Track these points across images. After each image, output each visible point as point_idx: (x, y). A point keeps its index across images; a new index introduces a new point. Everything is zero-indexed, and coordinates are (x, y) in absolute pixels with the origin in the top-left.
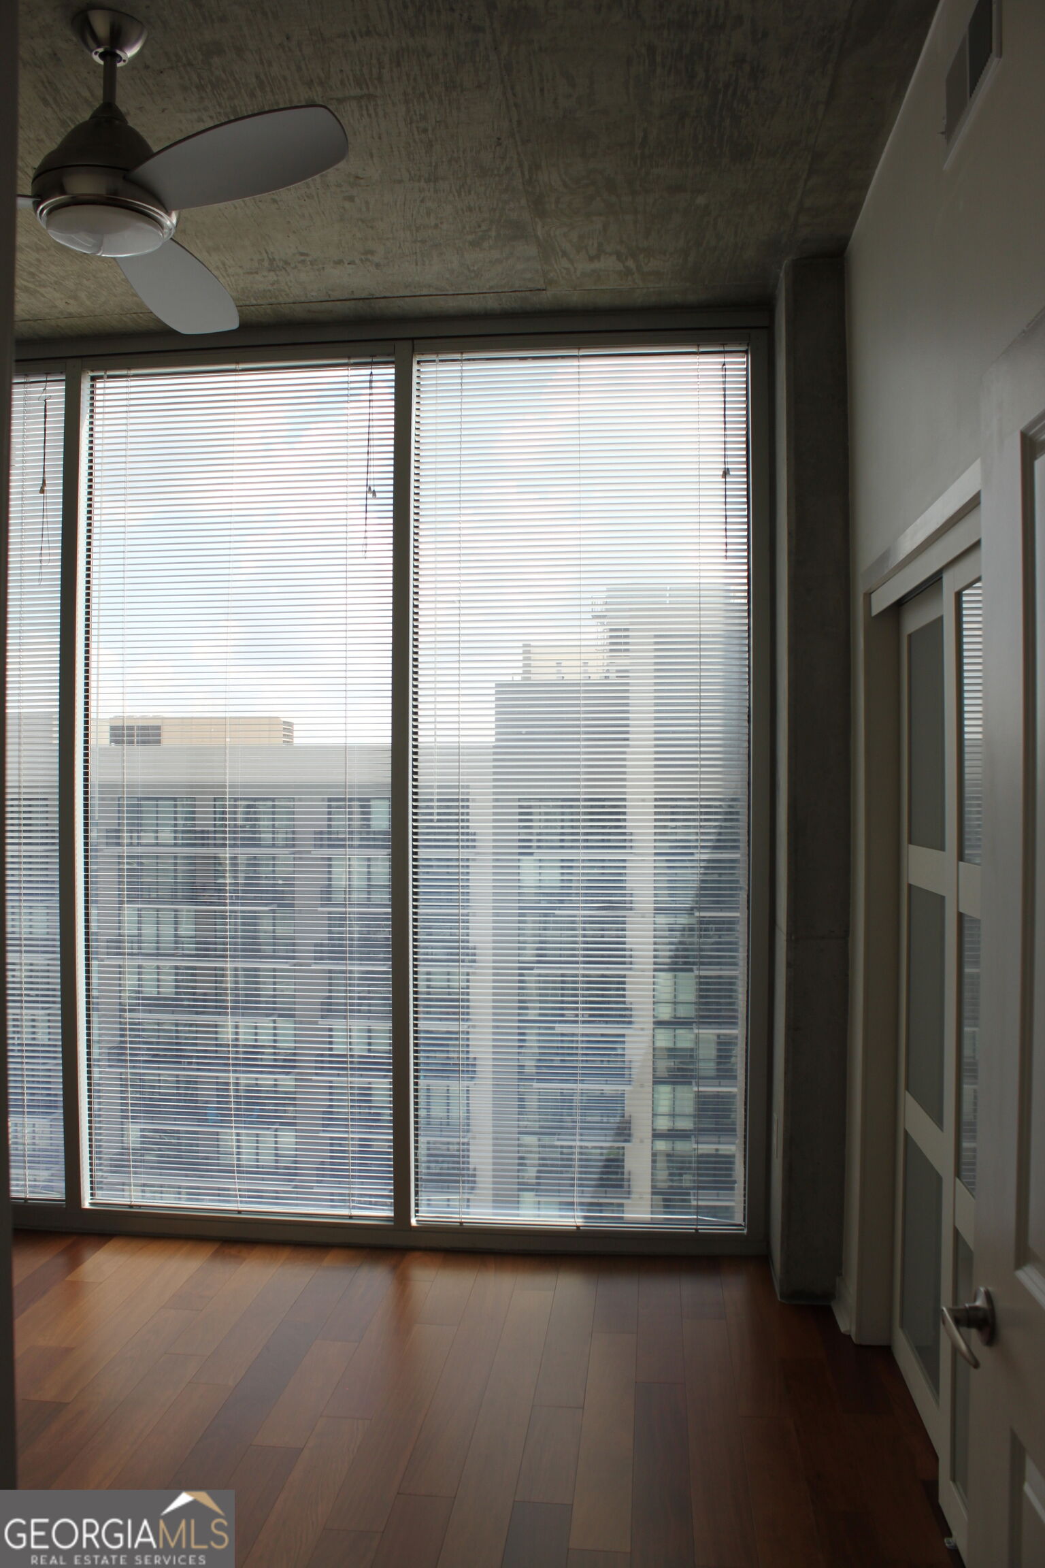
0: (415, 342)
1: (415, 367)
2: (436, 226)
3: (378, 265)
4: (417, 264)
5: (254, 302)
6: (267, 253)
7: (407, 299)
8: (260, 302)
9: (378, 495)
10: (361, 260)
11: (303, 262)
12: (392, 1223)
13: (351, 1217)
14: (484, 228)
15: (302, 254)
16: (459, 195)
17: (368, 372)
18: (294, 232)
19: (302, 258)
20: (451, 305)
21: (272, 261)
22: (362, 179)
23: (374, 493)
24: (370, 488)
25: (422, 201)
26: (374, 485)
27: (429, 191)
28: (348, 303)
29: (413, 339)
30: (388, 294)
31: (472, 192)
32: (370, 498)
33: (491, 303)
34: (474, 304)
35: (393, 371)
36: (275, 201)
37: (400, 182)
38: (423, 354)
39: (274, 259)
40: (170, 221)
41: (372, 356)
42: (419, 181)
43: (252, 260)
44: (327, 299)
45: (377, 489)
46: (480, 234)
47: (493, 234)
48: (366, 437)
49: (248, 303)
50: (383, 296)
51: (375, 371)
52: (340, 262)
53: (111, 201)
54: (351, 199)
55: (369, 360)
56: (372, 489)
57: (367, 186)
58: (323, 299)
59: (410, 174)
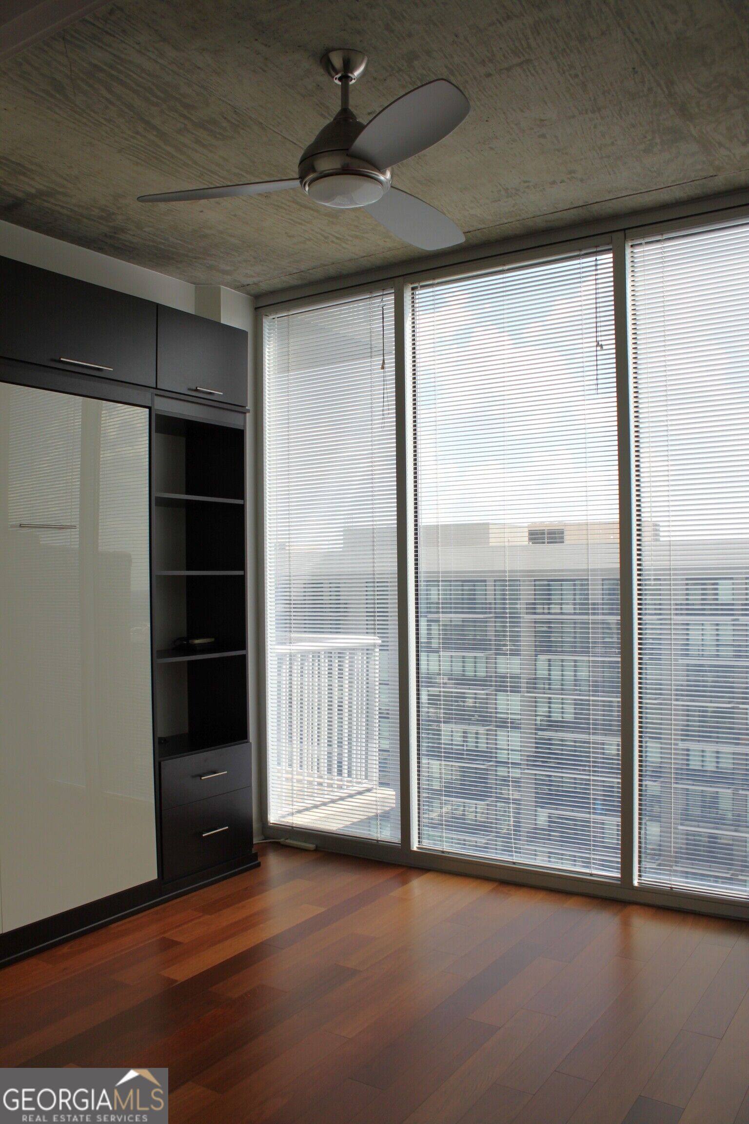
0: (627, 231)
1: (628, 250)
2: (613, 144)
3: (582, 180)
4: (610, 175)
5: (506, 221)
6: (500, 185)
7: (614, 201)
8: (510, 220)
9: (604, 347)
10: (568, 178)
11: (528, 187)
12: (619, 882)
13: (591, 875)
14: (649, 137)
15: (525, 182)
16: (621, 117)
17: (594, 259)
18: (513, 167)
19: (526, 184)
20: (648, 200)
21: (506, 190)
22: (545, 120)
23: (601, 346)
24: (598, 343)
25: (595, 127)
26: (601, 341)
27: (597, 119)
28: (572, 210)
29: (624, 230)
30: (598, 200)
31: (630, 113)
32: (599, 350)
33: (678, 193)
34: (665, 196)
35: (611, 255)
36: (492, 149)
37: (574, 117)
38: (633, 240)
39: (508, 189)
40: (386, 177)
41: (597, 247)
42: (587, 113)
43: (492, 192)
44: (556, 210)
45: (603, 343)
46: (648, 142)
47: (658, 140)
48: (594, 306)
49: (502, 222)
50: (595, 201)
51: (598, 258)
52: (553, 183)
53: (345, 171)
54: (543, 136)
55: (594, 250)
56: (600, 343)
57: (551, 125)
58: (553, 211)
59: (578, 109)
